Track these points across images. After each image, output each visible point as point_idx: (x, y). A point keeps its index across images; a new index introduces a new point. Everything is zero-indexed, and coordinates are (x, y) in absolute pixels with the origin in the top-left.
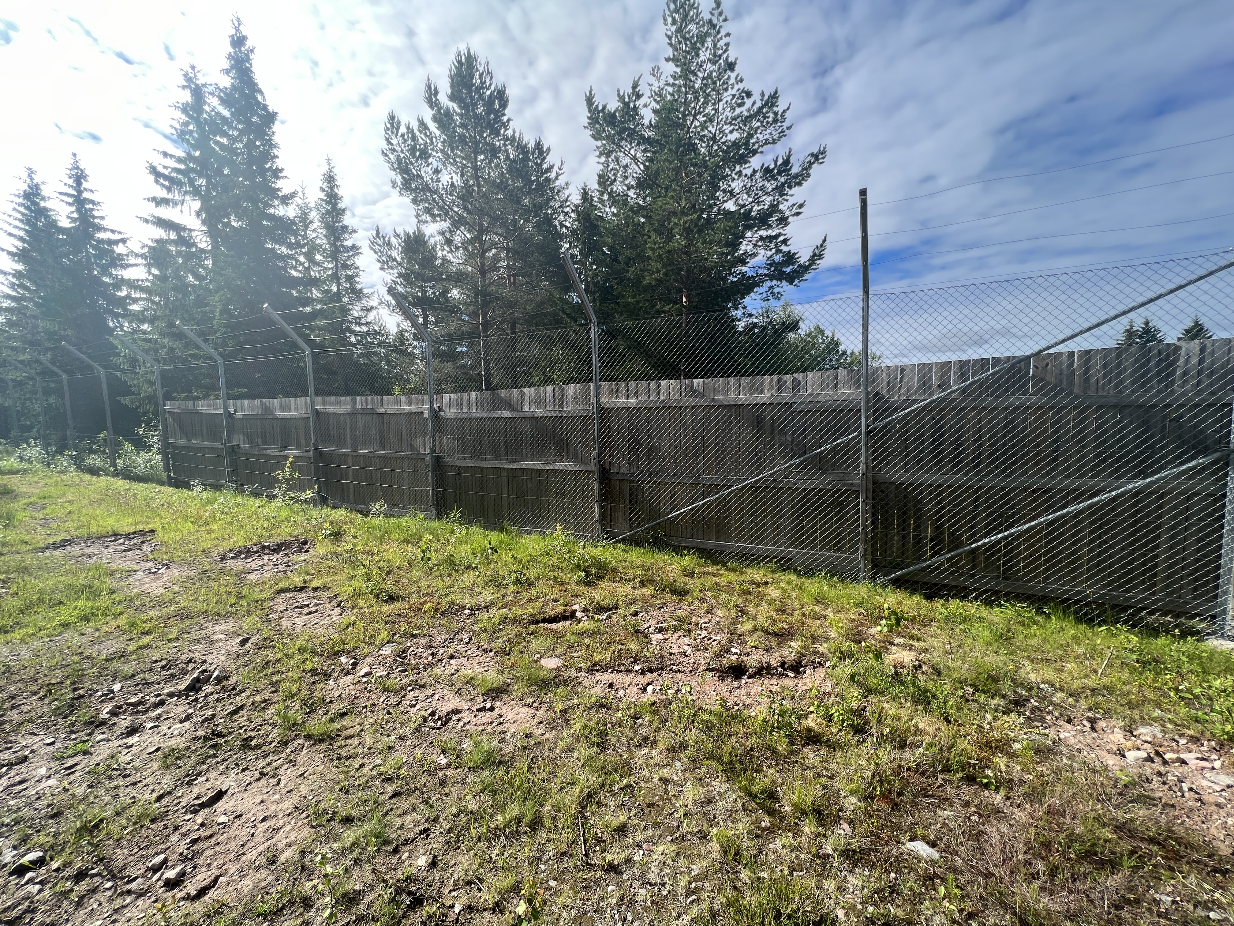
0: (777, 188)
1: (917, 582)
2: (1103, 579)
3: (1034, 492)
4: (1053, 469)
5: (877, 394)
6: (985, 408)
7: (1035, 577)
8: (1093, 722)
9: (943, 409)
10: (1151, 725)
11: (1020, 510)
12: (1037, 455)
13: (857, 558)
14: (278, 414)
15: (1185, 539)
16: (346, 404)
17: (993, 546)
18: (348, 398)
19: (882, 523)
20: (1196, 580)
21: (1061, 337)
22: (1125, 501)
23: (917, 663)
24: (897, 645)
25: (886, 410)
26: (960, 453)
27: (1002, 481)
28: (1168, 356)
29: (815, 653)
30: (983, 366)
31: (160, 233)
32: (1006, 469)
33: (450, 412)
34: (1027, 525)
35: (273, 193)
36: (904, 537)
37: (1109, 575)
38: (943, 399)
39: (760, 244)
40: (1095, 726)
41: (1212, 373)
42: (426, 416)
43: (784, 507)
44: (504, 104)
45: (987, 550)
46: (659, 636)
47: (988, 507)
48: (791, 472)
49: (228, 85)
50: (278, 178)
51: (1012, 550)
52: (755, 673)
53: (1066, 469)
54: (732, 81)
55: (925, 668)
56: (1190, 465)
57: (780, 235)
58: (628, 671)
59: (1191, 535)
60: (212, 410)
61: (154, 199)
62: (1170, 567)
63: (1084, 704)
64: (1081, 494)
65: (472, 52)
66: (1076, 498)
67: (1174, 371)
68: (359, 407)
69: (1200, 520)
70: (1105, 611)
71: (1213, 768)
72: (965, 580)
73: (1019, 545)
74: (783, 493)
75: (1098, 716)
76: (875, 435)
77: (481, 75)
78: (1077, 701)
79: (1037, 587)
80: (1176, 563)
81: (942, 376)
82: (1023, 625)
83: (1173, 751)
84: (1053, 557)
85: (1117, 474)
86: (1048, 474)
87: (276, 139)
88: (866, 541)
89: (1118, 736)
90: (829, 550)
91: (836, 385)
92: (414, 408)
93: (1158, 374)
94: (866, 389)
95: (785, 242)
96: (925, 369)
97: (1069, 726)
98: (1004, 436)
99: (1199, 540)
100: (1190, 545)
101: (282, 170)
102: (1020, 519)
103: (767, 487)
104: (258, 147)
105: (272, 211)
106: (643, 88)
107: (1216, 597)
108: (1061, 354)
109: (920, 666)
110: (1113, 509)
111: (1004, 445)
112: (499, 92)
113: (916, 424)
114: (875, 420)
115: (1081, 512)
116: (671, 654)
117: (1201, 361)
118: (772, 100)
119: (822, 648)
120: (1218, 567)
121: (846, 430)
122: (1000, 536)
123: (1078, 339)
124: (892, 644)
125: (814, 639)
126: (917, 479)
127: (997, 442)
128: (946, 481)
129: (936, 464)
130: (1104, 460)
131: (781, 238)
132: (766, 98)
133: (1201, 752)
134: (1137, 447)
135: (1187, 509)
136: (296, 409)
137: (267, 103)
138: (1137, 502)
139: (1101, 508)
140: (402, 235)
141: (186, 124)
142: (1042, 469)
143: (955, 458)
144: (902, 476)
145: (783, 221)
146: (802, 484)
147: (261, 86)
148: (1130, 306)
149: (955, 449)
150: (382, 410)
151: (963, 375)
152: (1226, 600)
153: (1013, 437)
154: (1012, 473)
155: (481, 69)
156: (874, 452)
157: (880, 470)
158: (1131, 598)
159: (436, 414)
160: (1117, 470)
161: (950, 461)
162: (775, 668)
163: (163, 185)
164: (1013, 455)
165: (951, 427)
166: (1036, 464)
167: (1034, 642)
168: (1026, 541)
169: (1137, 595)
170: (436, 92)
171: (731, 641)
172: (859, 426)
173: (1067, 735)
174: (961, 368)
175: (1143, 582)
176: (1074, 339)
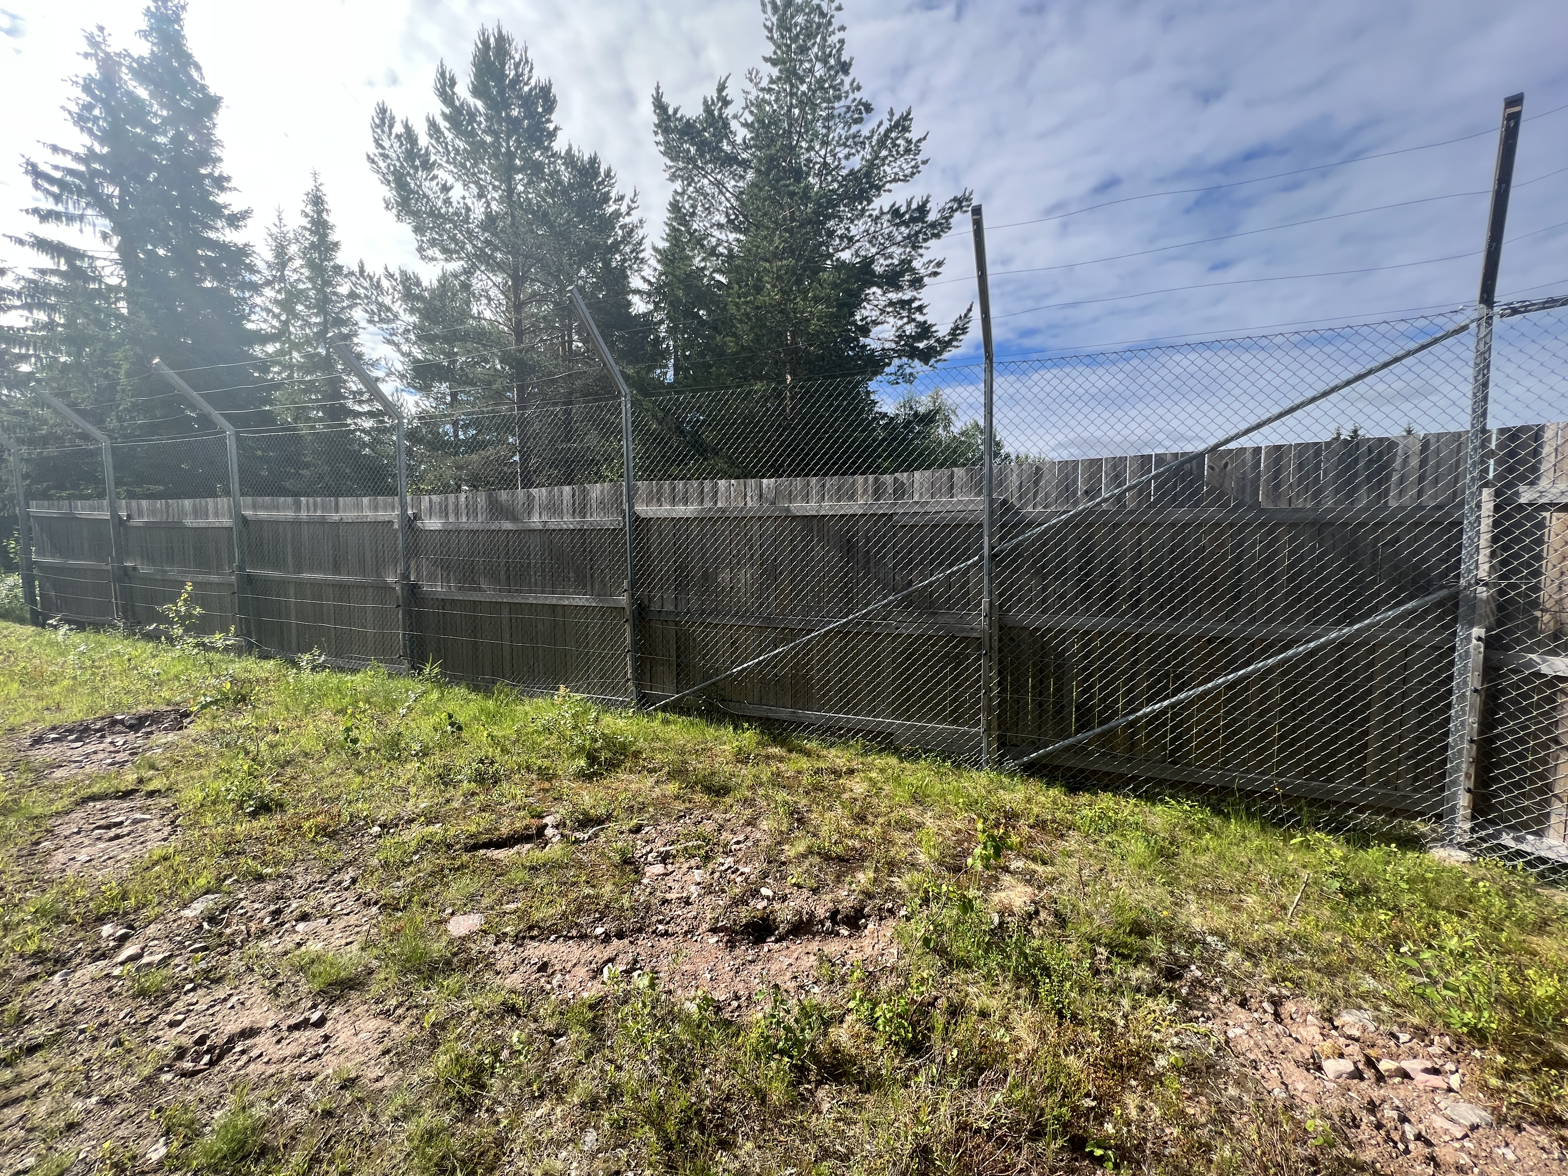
0: (909, 237)
1: (1057, 767)
2: (1298, 764)
3: (1210, 641)
4: (1234, 611)
5: (1005, 502)
6: (1145, 525)
7: (1212, 760)
8: (1276, 1002)
9: (1091, 525)
10: (1360, 1008)
11: (1192, 667)
12: (1214, 590)
13: (977, 734)
14: (189, 522)
15: (1403, 709)
16: (286, 507)
17: (1157, 717)
18: (290, 500)
19: (1012, 685)
20: (1417, 765)
21: (1244, 426)
22: (1326, 656)
23: (1032, 909)
24: (1012, 873)
25: (1015, 526)
26: (1113, 588)
27: (1168, 626)
28: (1380, 455)
29: (890, 890)
30: (1142, 465)
31: (45, 261)
32: (1173, 609)
33: (433, 524)
34: (1201, 689)
35: (217, 210)
36: (1040, 704)
37: (1307, 758)
38: (1091, 512)
39: (889, 309)
40: (1282, 1010)
41: (1436, 481)
42: (396, 526)
43: (883, 660)
44: (550, 105)
45: (1149, 723)
46: (659, 869)
47: (1151, 663)
48: (890, 612)
49: (146, 54)
50: (223, 189)
51: (1182, 722)
52: (788, 933)
53: (1250, 611)
54: (847, 87)
55: (1043, 915)
56: (1409, 606)
57: (914, 299)
58: (583, 937)
59: (1412, 703)
60: (97, 515)
61: (36, 211)
62: (1383, 748)
63: (1266, 971)
64: (1271, 646)
65: (504, 32)
66: (1263, 651)
67: (1388, 477)
68: (304, 514)
69: (1422, 683)
70: (1300, 809)
71: (1450, 1090)
72: (1120, 765)
73: (1191, 716)
74: (881, 641)
75: (1285, 992)
76: (1002, 561)
77: (517, 65)
78: (1256, 965)
79: (1211, 775)
80: (1391, 742)
81: (1090, 478)
82: (1193, 832)
83: (1391, 1056)
84: (1234, 733)
85: (1316, 618)
86: (1227, 617)
87: (219, 133)
88: (990, 710)
89: (1310, 1031)
90: (944, 720)
91: (952, 487)
92: (382, 515)
93: (1368, 479)
94: (990, 494)
95: (920, 309)
96: (1068, 468)
97: (1242, 1015)
98: (1171, 563)
99: (1421, 711)
100: (1409, 718)
101: (228, 179)
102: (1192, 679)
103: (858, 633)
104: (191, 144)
105: (212, 235)
106: (730, 92)
107: (1442, 789)
108: (1243, 450)
109: (1037, 912)
110: (1311, 668)
111: (1171, 576)
112: (542, 89)
113: (1056, 545)
114: (1002, 539)
115: (1270, 670)
116: (665, 901)
117: (1423, 463)
118: (902, 124)
119: (899, 883)
120: (1445, 748)
121: (964, 553)
122: (1166, 703)
123: (1265, 429)
124: (1006, 870)
125: (892, 866)
126: (1058, 622)
127: (1161, 571)
128: (1095, 626)
129: (1082, 602)
130: (1299, 599)
131: (915, 305)
132: (895, 118)
133: (1431, 1057)
134: (1342, 580)
135: (1405, 667)
136: (216, 514)
137: (206, 82)
138: (1342, 658)
139: (1296, 666)
140: (397, 275)
141: (89, 107)
142: (1218, 611)
143: (1106, 593)
144: (1038, 618)
145: (917, 283)
146: (906, 628)
147: (197, 58)
148: (1332, 385)
149: (1107, 582)
150: (335, 517)
151: (1117, 476)
152: (1455, 793)
153: (1183, 565)
154: (1180, 616)
155: (517, 57)
156: (1001, 584)
157: (1009, 610)
158: (1334, 789)
159: (410, 523)
160: (1315, 613)
161: (1100, 598)
162: (822, 923)
163: (47, 192)
164: (1183, 590)
165: (1102, 550)
166: (1212, 603)
167: (1204, 860)
168: (1200, 710)
169: (1341, 786)
170: (453, 83)
171: (765, 875)
172: (981, 548)
173: (1238, 1031)
174: (1114, 467)
175: (1349, 769)
176: (1261, 430)
